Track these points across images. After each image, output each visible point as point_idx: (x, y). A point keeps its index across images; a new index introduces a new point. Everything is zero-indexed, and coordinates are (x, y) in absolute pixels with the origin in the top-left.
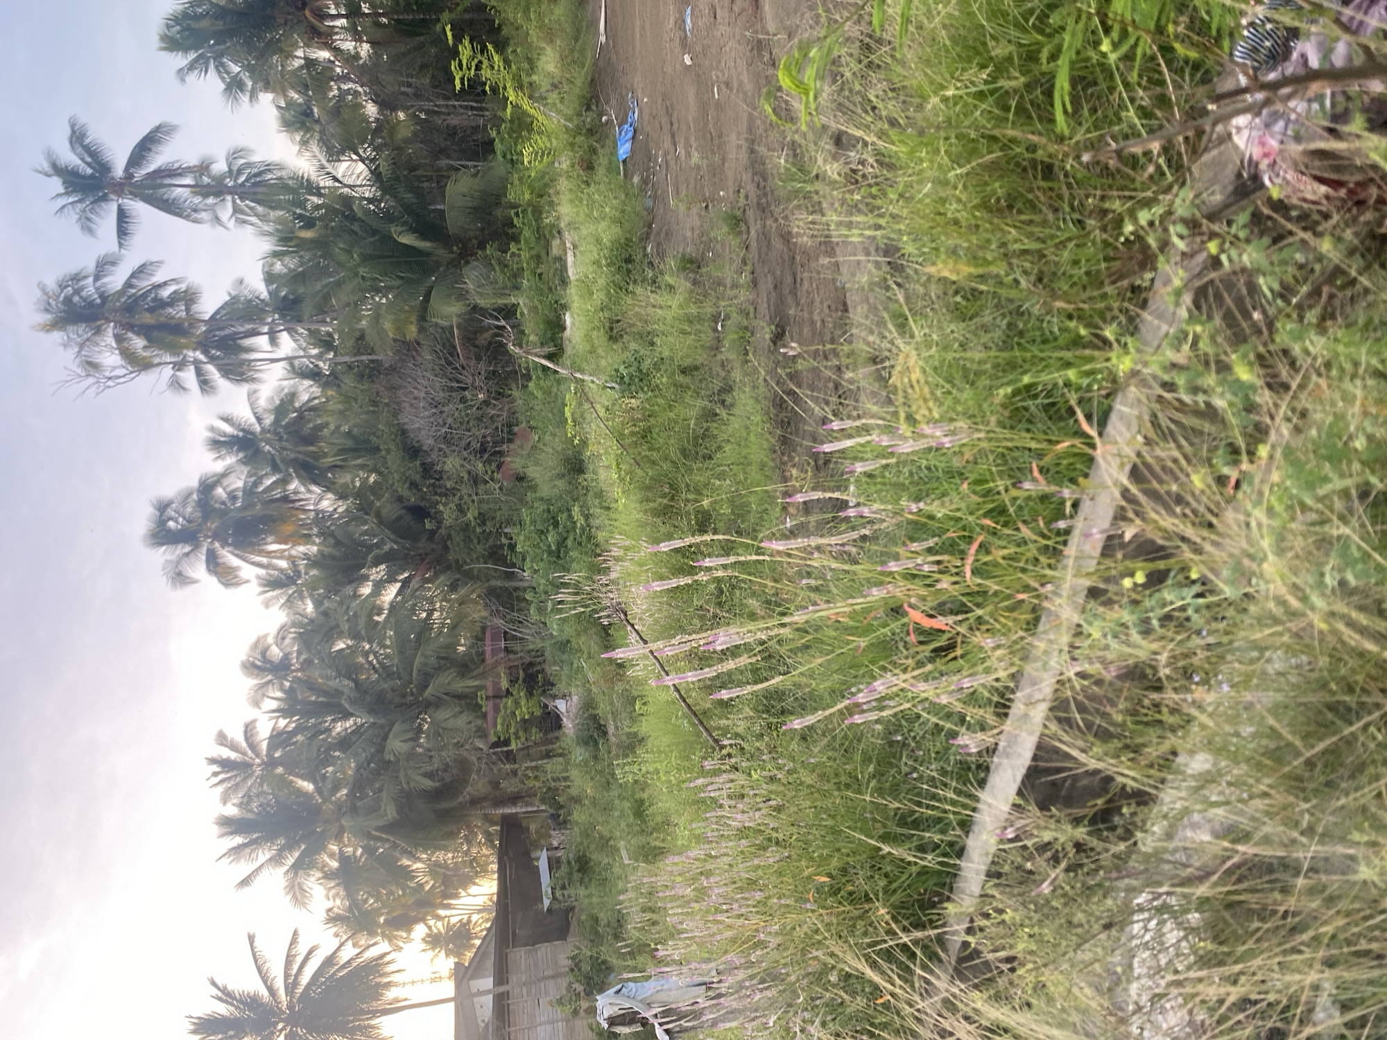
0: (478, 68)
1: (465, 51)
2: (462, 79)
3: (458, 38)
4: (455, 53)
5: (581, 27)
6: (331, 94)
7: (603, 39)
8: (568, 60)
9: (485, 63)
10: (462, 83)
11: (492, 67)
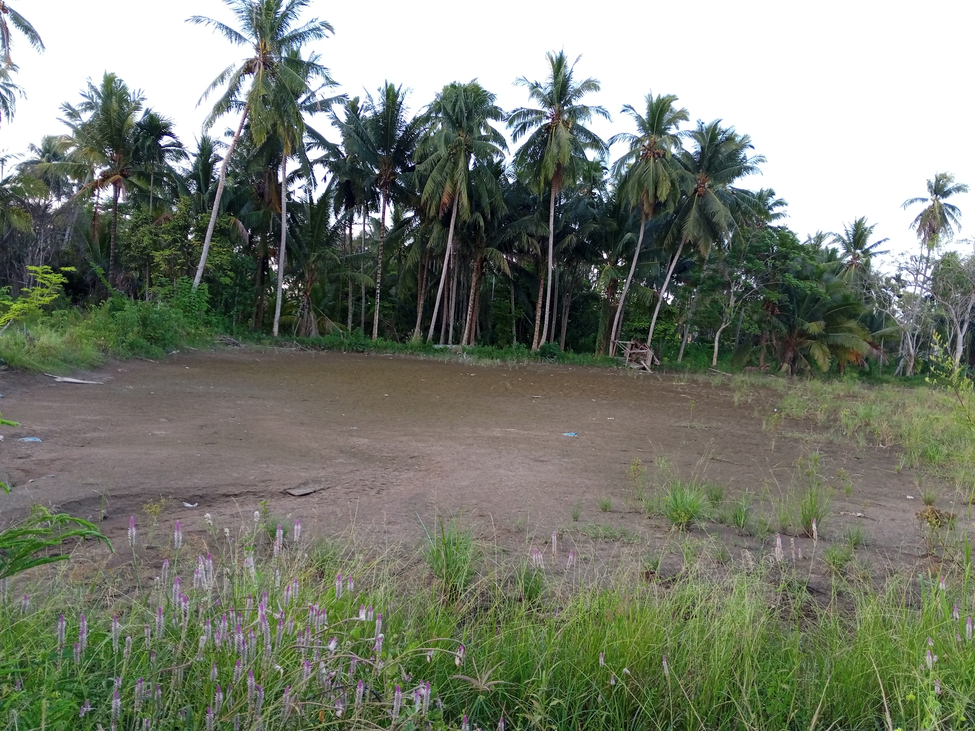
0: (43, 285)
1: (58, 278)
2: (35, 272)
3: (65, 274)
4: (55, 270)
5: (71, 364)
6: (68, 177)
7: (59, 379)
8: (47, 353)
9: (46, 291)
10: (31, 271)
11: (42, 296)
